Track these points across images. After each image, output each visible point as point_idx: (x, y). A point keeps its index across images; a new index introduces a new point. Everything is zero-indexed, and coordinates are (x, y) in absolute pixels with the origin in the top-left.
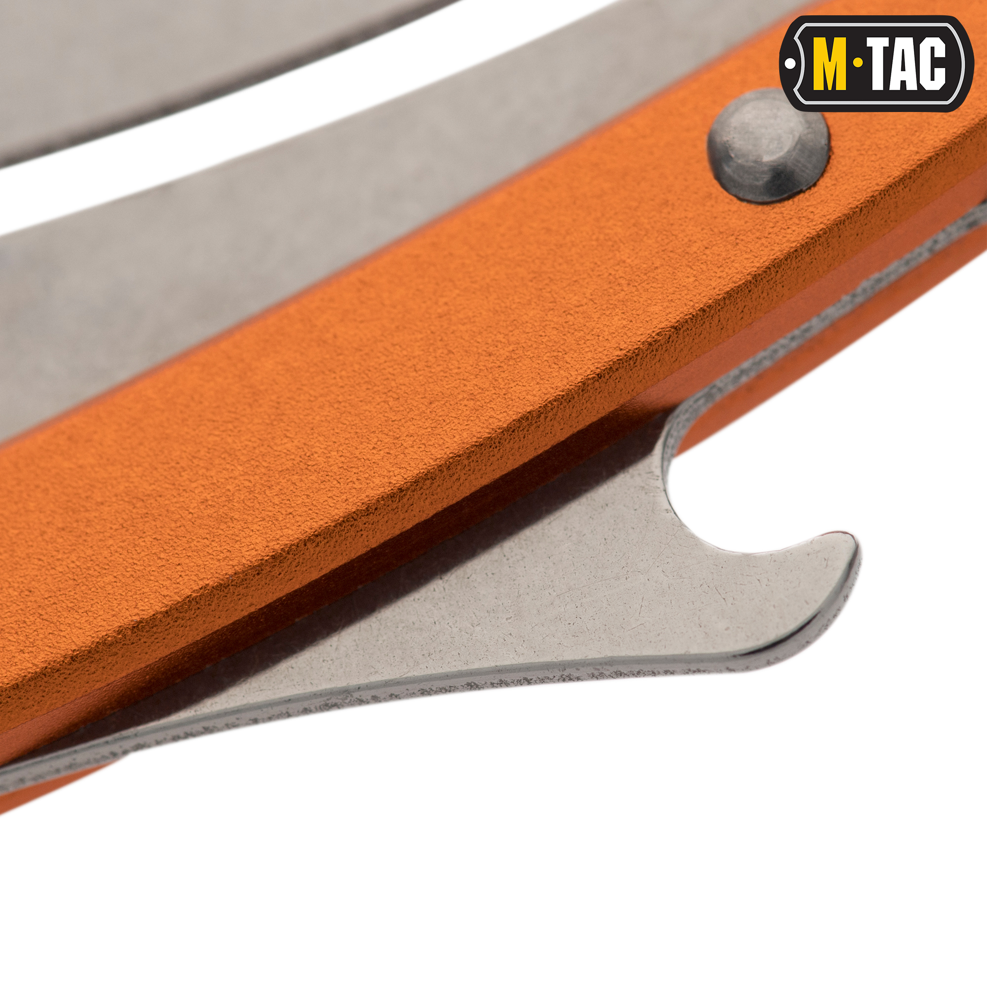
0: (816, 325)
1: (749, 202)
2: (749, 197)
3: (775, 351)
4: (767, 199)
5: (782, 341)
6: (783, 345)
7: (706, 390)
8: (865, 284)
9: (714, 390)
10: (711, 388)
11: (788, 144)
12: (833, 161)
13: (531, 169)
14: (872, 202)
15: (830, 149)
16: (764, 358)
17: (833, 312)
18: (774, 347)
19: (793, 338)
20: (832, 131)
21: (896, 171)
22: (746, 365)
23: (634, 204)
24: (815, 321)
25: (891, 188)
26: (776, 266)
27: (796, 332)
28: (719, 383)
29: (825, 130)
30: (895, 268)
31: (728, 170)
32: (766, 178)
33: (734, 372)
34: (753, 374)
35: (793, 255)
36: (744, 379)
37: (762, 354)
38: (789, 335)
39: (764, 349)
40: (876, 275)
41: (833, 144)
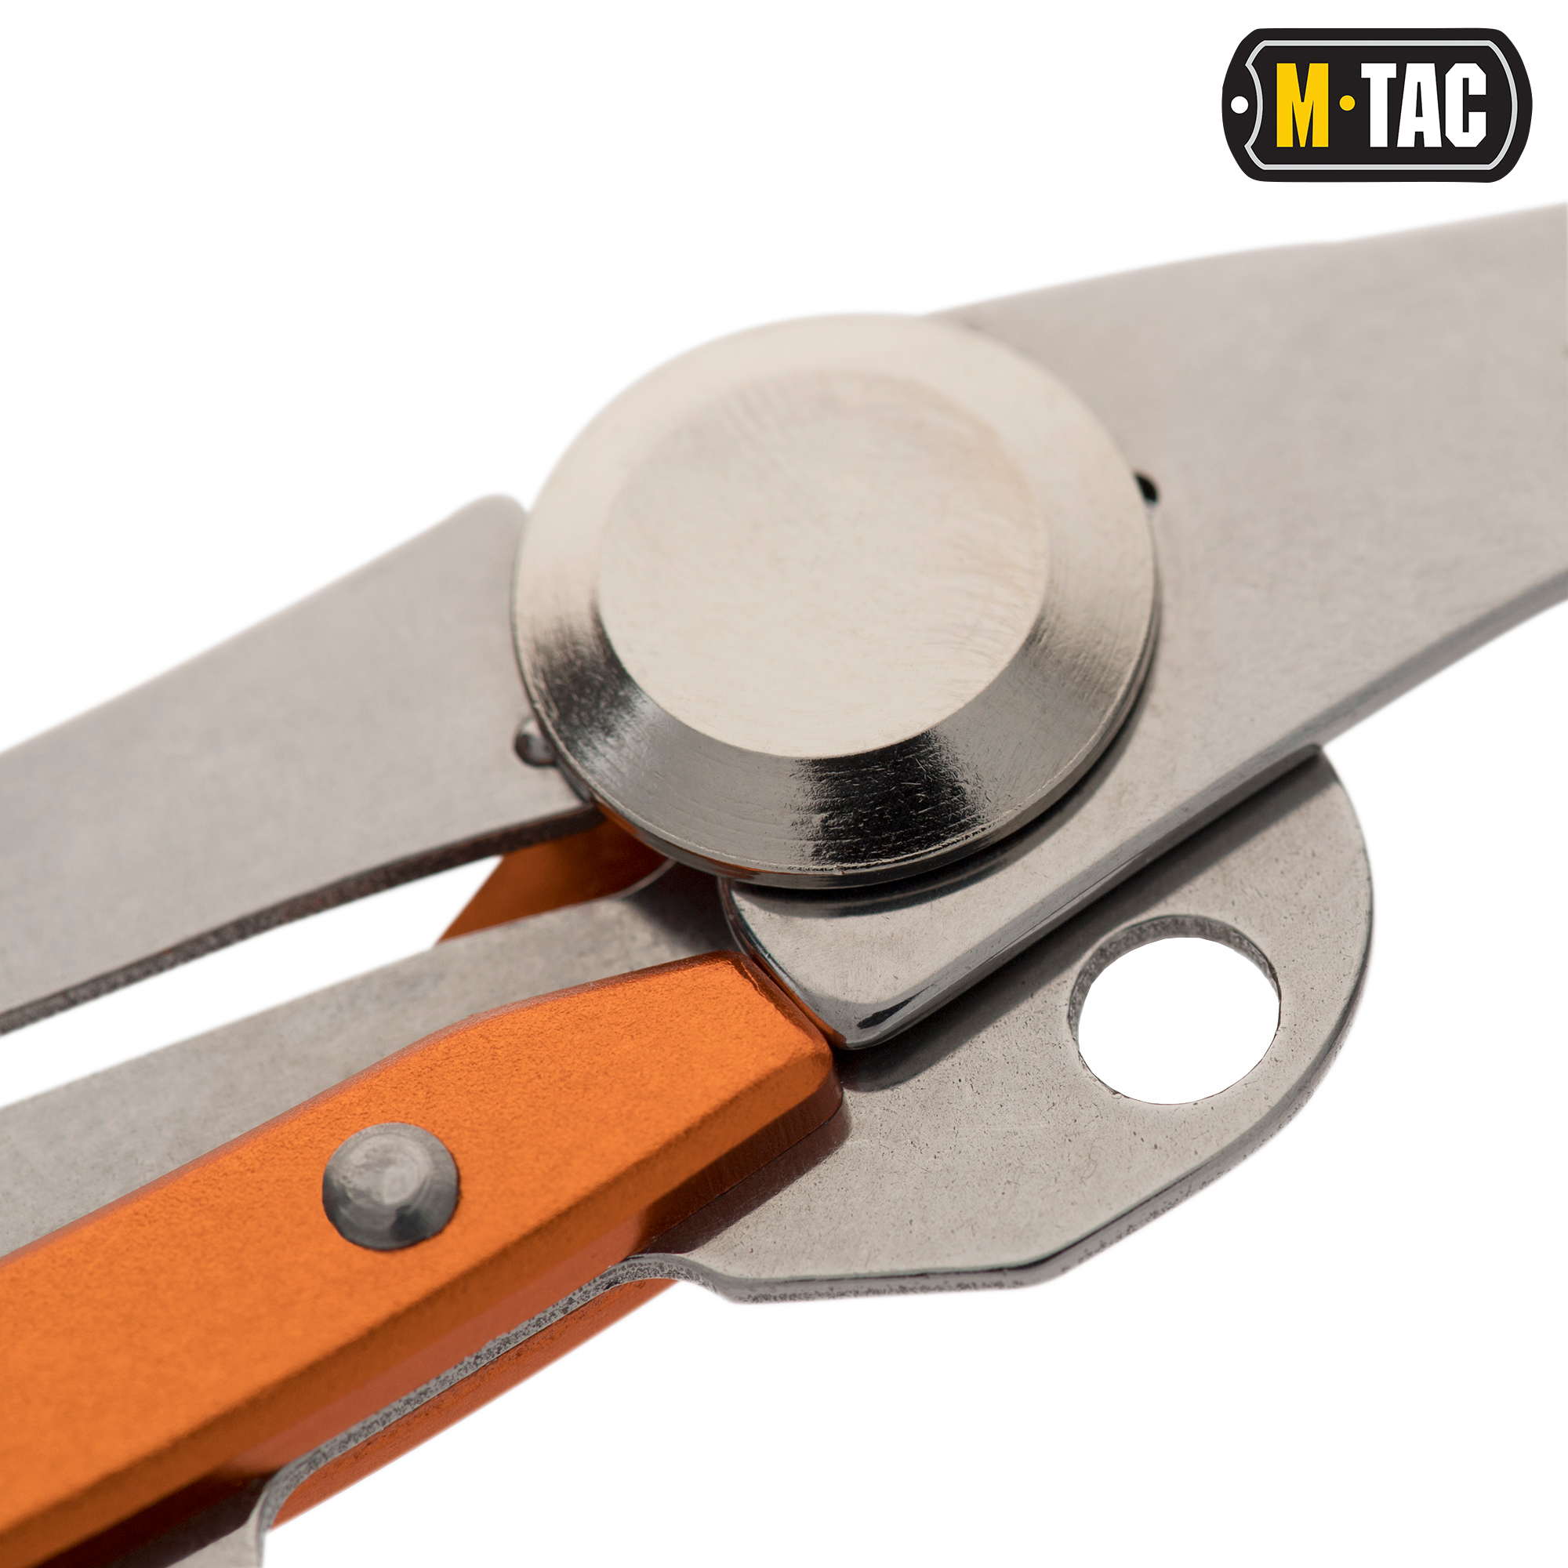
0: (435, 1387)
1: (366, 1247)
2: (367, 1242)
3: (388, 1415)
4: (386, 1245)
5: (397, 1405)
6: (397, 1409)
7: (309, 1455)
8: (490, 1345)
9: (319, 1455)
10: (315, 1454)
11: (412, 1187)
12: (462, 1207)
13: (123, 1202)
14: (504, 1255)
15: (458, 1193)
16: (375, 1422)
17: (454, 1374)
18: (387, 1410)
19: (408, 1402)
20: (462, 1174)
21: (531, 1221)
22: (354, 1429)
23: (239, 1245)
24: (433, 1383)
25: (526, 1240)
26: (394, 1321)
27: (412, 1395)
28: (324, 1448)
29: (454, 1172)
30: (525, 1329)
31: (344, 1212)
32: (387, 1223)
33: (343, 1436)
34: (361, 1440)
35: (414, 1309)
36: (352, 1445)
37: (373, 1418)
38: (405, 1398)
39: (376, 1412)
40: (504, 1336)
41: (463, 1187)
